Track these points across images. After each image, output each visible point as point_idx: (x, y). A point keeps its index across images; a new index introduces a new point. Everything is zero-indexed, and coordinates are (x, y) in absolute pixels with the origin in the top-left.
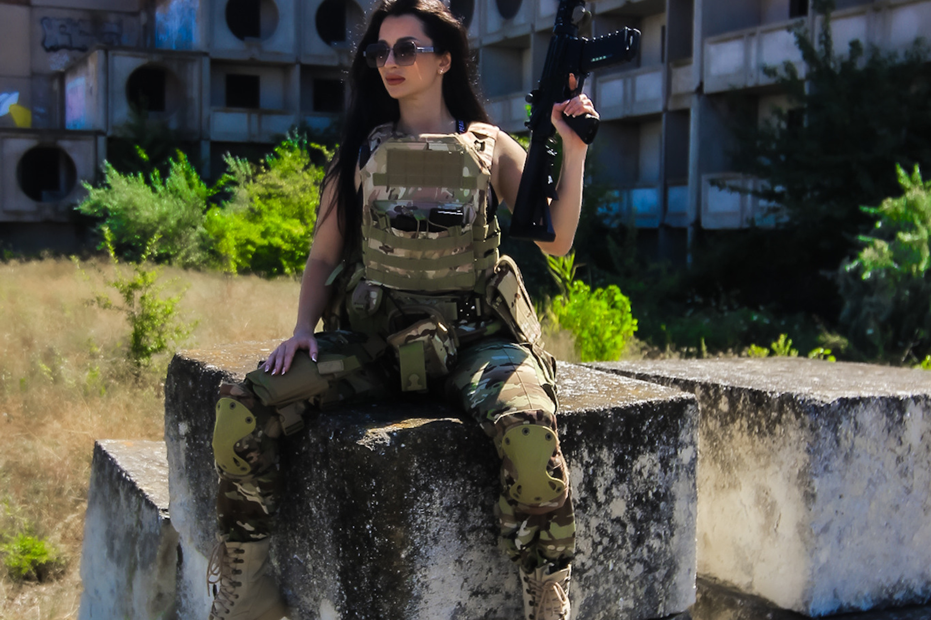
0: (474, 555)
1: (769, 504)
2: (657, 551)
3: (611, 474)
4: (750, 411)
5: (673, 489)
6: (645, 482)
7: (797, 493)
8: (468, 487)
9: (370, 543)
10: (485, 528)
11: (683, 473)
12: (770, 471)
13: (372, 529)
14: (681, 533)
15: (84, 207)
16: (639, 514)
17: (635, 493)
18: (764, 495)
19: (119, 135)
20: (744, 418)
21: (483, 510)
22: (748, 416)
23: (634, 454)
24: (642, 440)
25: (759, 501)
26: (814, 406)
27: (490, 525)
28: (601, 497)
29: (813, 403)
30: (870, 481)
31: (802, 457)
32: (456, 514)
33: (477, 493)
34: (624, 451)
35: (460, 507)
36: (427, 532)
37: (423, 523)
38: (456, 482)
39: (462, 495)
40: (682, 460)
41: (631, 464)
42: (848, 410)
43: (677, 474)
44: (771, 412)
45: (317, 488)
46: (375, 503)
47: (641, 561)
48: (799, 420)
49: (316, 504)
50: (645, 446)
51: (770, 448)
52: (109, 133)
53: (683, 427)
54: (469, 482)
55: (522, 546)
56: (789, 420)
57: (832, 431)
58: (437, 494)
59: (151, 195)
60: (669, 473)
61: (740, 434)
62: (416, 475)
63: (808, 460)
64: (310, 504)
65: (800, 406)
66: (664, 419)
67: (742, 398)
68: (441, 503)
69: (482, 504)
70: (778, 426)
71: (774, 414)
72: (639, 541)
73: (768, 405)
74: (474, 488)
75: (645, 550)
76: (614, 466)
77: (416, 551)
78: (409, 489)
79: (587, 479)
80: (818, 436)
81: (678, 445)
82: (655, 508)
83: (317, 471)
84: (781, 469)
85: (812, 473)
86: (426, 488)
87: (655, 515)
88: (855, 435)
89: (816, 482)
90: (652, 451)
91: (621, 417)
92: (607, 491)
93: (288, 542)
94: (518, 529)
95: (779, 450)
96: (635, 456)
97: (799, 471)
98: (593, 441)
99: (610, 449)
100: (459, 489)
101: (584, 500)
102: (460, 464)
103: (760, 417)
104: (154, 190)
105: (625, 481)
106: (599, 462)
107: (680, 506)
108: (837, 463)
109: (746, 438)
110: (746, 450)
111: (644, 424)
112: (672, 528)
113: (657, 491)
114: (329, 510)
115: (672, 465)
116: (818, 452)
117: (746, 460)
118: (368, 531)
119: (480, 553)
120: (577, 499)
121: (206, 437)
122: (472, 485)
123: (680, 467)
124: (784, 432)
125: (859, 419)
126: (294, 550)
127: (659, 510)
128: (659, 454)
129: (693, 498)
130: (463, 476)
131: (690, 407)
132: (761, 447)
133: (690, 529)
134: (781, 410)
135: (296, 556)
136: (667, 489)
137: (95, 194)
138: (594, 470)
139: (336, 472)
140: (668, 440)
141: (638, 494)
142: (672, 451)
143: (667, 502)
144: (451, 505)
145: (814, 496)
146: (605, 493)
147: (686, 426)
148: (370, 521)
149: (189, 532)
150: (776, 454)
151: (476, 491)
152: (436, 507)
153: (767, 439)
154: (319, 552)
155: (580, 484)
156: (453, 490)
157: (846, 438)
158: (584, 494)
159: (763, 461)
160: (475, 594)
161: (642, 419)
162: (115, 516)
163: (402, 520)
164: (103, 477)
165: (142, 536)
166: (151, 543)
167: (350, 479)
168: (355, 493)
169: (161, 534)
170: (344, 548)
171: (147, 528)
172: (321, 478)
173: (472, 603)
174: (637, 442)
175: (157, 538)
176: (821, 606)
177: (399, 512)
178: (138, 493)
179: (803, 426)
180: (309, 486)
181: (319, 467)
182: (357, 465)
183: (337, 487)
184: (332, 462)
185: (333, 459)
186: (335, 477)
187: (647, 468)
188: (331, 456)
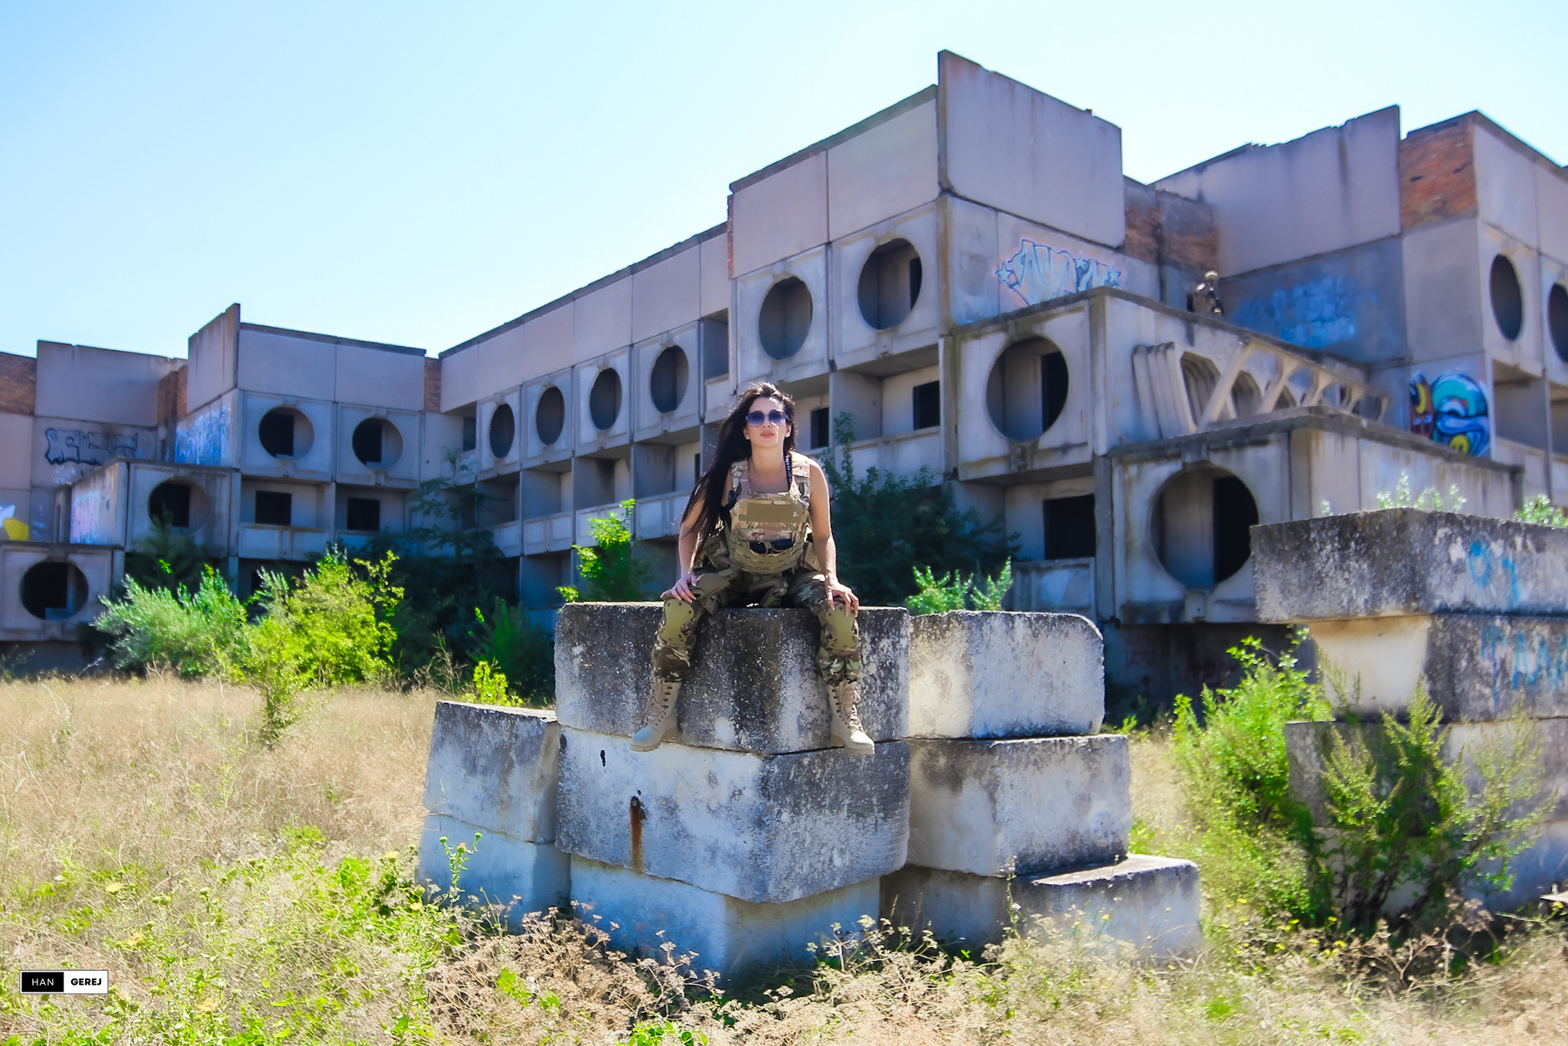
0: (807, 685)
1: (944, 680)
2: (891, 697)
3: (869, 648)
4: (929, 628)
6: (885, 656)
7: (962, 668)
8: (805, 645)
9: (759, 670)
11: (903, 653)
12: (943, 660)
13: (761, 663)
14: (903, 689)
15: (101, 623)
16: (883, 674)
17: (880, 661)
18: (940, 675)
19: (140, 549)
20: (924, 633)
22: (928, 633)
23: (880, 638)
24: (884, 629)
25: (936, 680)
28: (865, 662)
29: (969, 615)
30: (999, 660)
31: (964, 646)
32: (799, 660)
34: (875, 635)
35: (801, 655)
36: (786, 668)
37: (784, 662)
38: (800, 641)
39: (802, 649)
40: (902, 645)
41: (879, 644)
42: (987, 619)
43: (900, 653)
44: (943, 625)
45: (714, 652)
46: (762, 648)
47: (884, 702)
48: (961, 625)
49: (713, 662)
50: (885, 634)
51: (942, 646)
52: (128, 549)
53: (902, 626)
54: (808, 642)
55: (835, 672)
56: (956, 628)
57: (980, 631)
58: (791, 646)
59: (178, 609)
60: (896, 652)
62: (781, 634)
63: (968, 647)
64: (708, 663)
65: (962, 618)
66: (892, 620)
67: (922, 621)
68: (793, 652)
70: (947, 632)
71: (945, 626)
72: (883, 690)
73: (940, 621)
75: (886, 696)
76: (871, 643)
77: (782, 676)
78: (778, 641)
80: (972, 633)
81: (900, 636)
82: (890, 672)
83: (715, 642)
84: (950, 656)
85: (970, 654)
86: (786, 642)
87: (890, 676)
88: (991, 634)
89: (973, 659)
90: (888, 637)
92: (868, 657)
94: (832, 664)
95: (949, 646)
97: (963, 655)
100: (802, 645)
102: (801, 631)
103: (935, 630)
104: (182, 605)
105: (876, 653)
106: (863, 640)
107: (901, 672)
108: (983, 649)
109: (927, 644)
110: (927, 651)
112: (898, 685)
113: (891, 662)
114: (725, 661)
115: (898, 648)
116: (973, 642)
118: (758, 664)
119: (810, 684)
121: (603, 650)
123: (901, 649)
124: (951, 634)
125: (992, 624)
126: (692, 697)
127: (892, 674)
128: (891, 640)
129: (908, 669)
131: (906, 615)
132: (937, 647)
133: (907, 688)
134: (949, 622)
135: (693, 700)
136: (896, 661)
137: (117, 610)
140: (895, 633)
141: (882, 662)
142: (897, 639)
143: (896, 669)
144: (797, 654)
145: (972, 667)
147: (904, 627)
148: (761, 658)
149: (581, 719)
150: (947, 649)
151: (809, 645)
152: (790, 654)
153: (941, 641)
154: (715, 690)
156: (799, 645)
157: (986, 635)
159: (938, 655)
160: (808, 708)
161: (883, 617)
162: (476, 743)
163: (775, 658)
164: (454, 722)
165: (519, 743)
166: (532, 743)
167: (745, 638)
168: (747, 645)
169: (544, 733)
170: (739, 680)
171: (525, 735)
172: (718, 644)
173: (806, 713)
174: (881, 631)
175: (539, 737)
176: (979, 732)
177: (774, 654)
178: (509, 716)
179: (963, 628)
180: (708, 652)
181: (717, 638)
182: (750, 628)
183: (733, 645)
184: (729, 632)
185: (730, 630)
186: (731, 640)
187: (886, 647)
188: (728, 629)
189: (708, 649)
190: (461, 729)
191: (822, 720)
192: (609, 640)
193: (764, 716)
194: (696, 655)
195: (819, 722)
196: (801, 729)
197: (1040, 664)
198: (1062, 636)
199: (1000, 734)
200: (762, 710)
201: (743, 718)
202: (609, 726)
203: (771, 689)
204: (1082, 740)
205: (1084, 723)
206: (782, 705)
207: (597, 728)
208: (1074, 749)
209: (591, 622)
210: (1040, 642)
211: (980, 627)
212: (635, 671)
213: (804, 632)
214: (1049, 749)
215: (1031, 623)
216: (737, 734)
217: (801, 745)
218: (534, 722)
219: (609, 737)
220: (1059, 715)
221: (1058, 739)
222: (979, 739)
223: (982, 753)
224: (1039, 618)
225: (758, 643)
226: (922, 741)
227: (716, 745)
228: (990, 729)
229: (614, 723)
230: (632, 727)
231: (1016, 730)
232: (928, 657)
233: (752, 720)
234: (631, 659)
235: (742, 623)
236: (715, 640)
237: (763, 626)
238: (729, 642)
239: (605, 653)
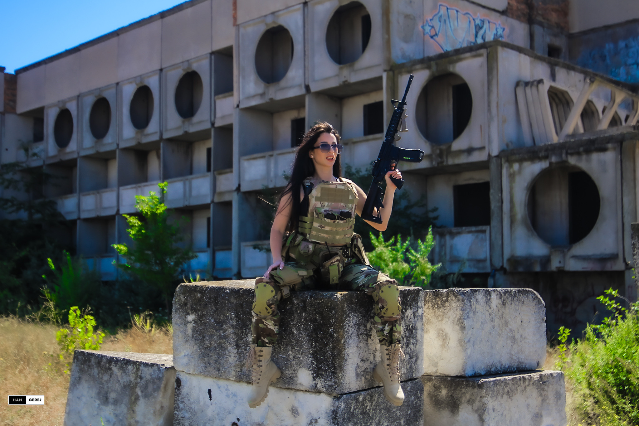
0: (361, 345)
1: (444, 336)
2: (412, 350)
4: (433, 299)
5: (417, 325)
6: (409, 321)
7: (457, 328)
9: (332, 336)
10: (365, 334)
12: (444, 322)
13: (333, 331)
14: (420, 344)
16: (407, 335)
18: (442, 332)
20: (430, 303)
21: (364, 327)
22: (432, 302)
24: (408, 303)
25: (438, 335)
26: (463, 292)
27: (366, 333)
29: (462, 291)
30: (482, 322)
31: (459, 313)
32: (357, 328)
35: (357, 324)
36: (349, 333)
37: (348, 330)
38: (357, 314)
39: (358, 320)
40: (419, 313)
41: (405, 313)
42: (474, 294)
43: (418, 319)
44: (443, 298)
45: (297, 322)
46: (334, 320)
47: (408, 353)
48: (457, 298)
49: (296, 329)
50: (409, 307)
51: (443, 312)
55: (387, 334)
56: (452, 299)
57: (469, 302)
58: (351, 318)
60: (415, 318)
61: (428, 310)
62: (346, 310)
63: (462, 314)
64: (293, 330)
65: (456, 293)
66: (414, 296)
67: (428, 295)
68: (353, 322)
69: (364, 324)
70: (446, 303)
71: (445, 298)
72: (407, 345)
73: (441, 295)
75: (409, 349)
77: (346, 340)
78: (344, 315)
80: (465, 303)
81: (418, 307)
82: (412, 332)
83: (298, 315)
84: (449, 320)
85: (463, 318)
86: (348, 315)
87: (412, 335)
88: (476, 304)
89: (465, 322)
90: (411, 309)
93: (275, 351)
94: (385, 327)
95: (448, 312)
96: (406, 310)
97: (458, 319)
100: (358, 317)
102: (358, 307)
103: (438, 301)
107: (419, 332)
108: (471, 315)
109: (431, 311)
110: (432, 316)
111: (408, 297)
112: (417, 341)
113: (412, 326)
114: (305, 329)
115: (416, 315)
116: (465, 310)
117: (431, 320)
118: (331, 332)
119: (363, 344)
121: (210, 318)
122: (361, 316)
123: (419, 316)
124: (450, 305)
125: (477, 298)
126: (279, 353)
127: (413, 333)
128: (413, 310)
129: (422, 330)
130: (359, 312)
131: (421, 292)
132: (439, 313)
133: (422, 342)
134: (448, 296)
135: (280, 355)
136: (415, 325)
139: (311, 312)
140: (415, 305)
141: (407, 326)
142: (416, 309)
143: (415, 330)
144: (355, 323)
145: (465, 327)
147: (420, 300)
148: (332, 327)
149: (193, 367)
150: (446, 314)
151: (362, 318)
153: (442, 309)
154: (298, 349)
156: (356, 317)
157: (474, 305)
159: (440, 318)
160: (362, 360)
161: (408, 295)
162: (108, 382)
163: (342, 327)
164: (89, 366)
165: (143, 382)
166: (154, 383)
167: (321, 314)
168: (323, 318)
169: (163, 376)
170: (316, 342)
171: (148, 377)
172: (300, 317)
173: (361, 364)
175: (160, 379)
176: (469, 372)
177: (341, 324)
178: (135, 363)
179: (458, 300)
180: (292, 322)
181: (300, 313)
182: (325, 306)
183: (311, 318)
184: (308, 309)
185: (309, 307)
186: (310, 314)
187: (409, 315)
188: (308, 306)
189: (292, 320)
190: (95, 371)
191: (371, 368)
192: (215, 311)
193: (335, 368)
194: (283, 324)
195: (369, 370)
196: (358, 375)
197: (507, 323)
198: (521, 303)
199: (483, 373)
200: (333, 364)
201: (319, 369)
202: (216, 373)
203: (339, 349)
204: (535, 376)
205: (534, 363)
206: (346, 360)
207: (205, 373)
208: (531, 383)
209: (201, 298)
210: (507, 309)
211: (470, 300)
212: (235, 334)
213: (360, 308)
214: (516, 383)
215: (501, 296)
216: (314, 380)
217: (357, 387)
218: (155, 368)
219: (215, 380)
220: (518, 358)
221: (521, 376)
222: (470, 377)
223: (474, 387)
224: (506, 292)
225: (331, 317)
226: (429, 378)
227: (298, 387)
228: (476, 370)
229: (219, 370)
230: (233, 373)
231: (493, 369)
232: (432, 320)
233: (326, 371)
234: (232, 325)
235: (318, 303)
236: (298, 314)
237: (334, 305)
238: (309, 316)
239: (212, 321)
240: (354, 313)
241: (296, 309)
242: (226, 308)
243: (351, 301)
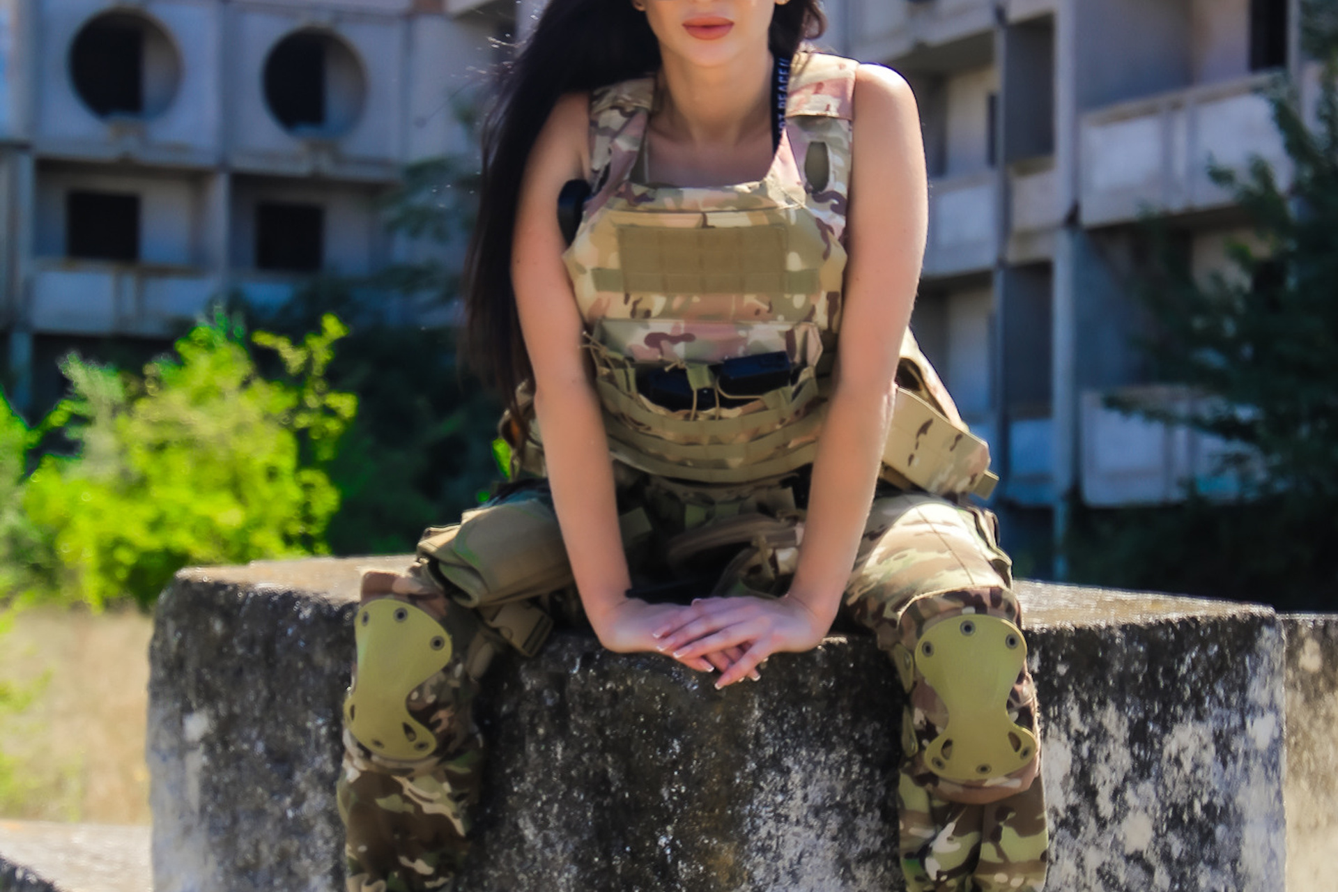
3: (1123, 759)
5: (1240, 799)
6: (1188, 782)
8: (856, 768)
9: (668, 874)
11: (1256, 769)
13: (671, 844)
16: (1177, 848)
17: (1168, 804)
23: (1165, 721)
24: (1180, 693)
28: (1106, 807)
32: (833, 824)
33: (873, 782)
34: (1147, 713)
35: (838, 805)
36: (778, 856)
37: (770, 836)
38: (833, 756)
39: (844, 783)
40: (1254, 741)
41: (1161, 743)
43: (1246, 769)
45: (537, 785)
46: (678, 792)
49: (535, 820)
50: (1185, 707)
53: (1254, 670)
54: (858, 757)
55: (939, 874)
60: (1231, 766)
62: (758, 736)
64: (521, 822)
66: (1221, 654)
68: (805, 798)
74: (867, 770)
76: (1130, 743)
78: (743, 763)
79: (1078, 768)
81: (1247, 710)
82: (1208, 837)
83: (538, 750)
87: (1207, 854)
90: (1199, 717)
91: (1140, 643)
92: (1117, 793)
94: (937, 838)
96: (1166, 725)
98: (1089, 689)
99: (1120, 708)
100: (839, 770)
101: (1073, 810)
102: (840, 718)
105: (1149, 776)
106: (1099, 734)
107: (1253, 834)
111: (1182, 661)
112: (1239, 881)
113: (1210, 804)
114: (567, 824)
115: (1237, 750)
118: (663, 849)
120: (1061, 807)
121: (253, 735)
122: (865, 763)
123: (1252, 755)
127: (1214, 843)
128: (1211, 725)
129: (1275, 823)
130: (846, 745)
131: (1266, 632)
136: (1229, 798)
138: (1091, 751)
139: (586, 739)
140: (1227, 698)
141: (1175, 806)
142: (1235, 721)
143: (1228, 824)
144: (824, 803)
146: (1114, 798)
147: (1260, 670)
148: (668, 828)
152: (796, 807)
155: (1066, 778)
156: (826, 772)
158: (1073, 799)
161: (1179, 649)
163: (730, 827)
167: (621, 749)
168: (631, 777)
172: (548, 762)
174: (1170, 697)
177: (724, 811)
180: (518, 785)
181: (547, 739)
182: (637, 715)
183: (587, 771)
184: (575, 721)
185: (580, 715)
186: (583, 751)
187: (1190, 753)
188: (573, 708)
189: (519, 775)
192: (268, 704)
209: (227, 638)
225: (661, 775)
235: (614, 694)
236: (538, 743)
237: (679, 710)
238: (578, 757)
239: (260, 747)
240: (810, 748)
241: (532, 718)
242: (300, 691)
243: (794, 685)
